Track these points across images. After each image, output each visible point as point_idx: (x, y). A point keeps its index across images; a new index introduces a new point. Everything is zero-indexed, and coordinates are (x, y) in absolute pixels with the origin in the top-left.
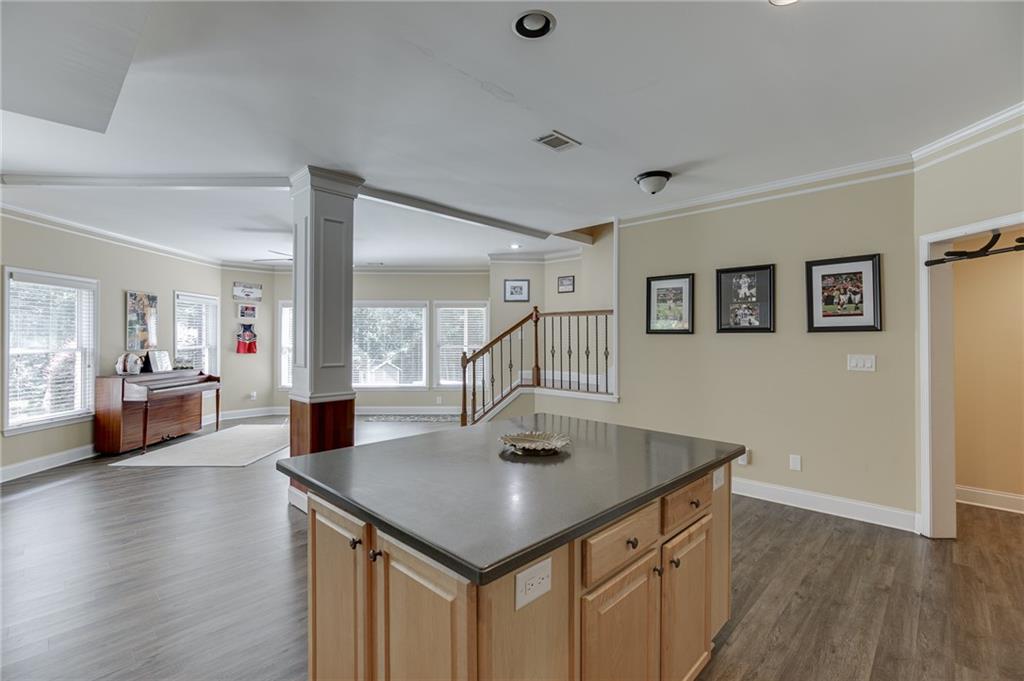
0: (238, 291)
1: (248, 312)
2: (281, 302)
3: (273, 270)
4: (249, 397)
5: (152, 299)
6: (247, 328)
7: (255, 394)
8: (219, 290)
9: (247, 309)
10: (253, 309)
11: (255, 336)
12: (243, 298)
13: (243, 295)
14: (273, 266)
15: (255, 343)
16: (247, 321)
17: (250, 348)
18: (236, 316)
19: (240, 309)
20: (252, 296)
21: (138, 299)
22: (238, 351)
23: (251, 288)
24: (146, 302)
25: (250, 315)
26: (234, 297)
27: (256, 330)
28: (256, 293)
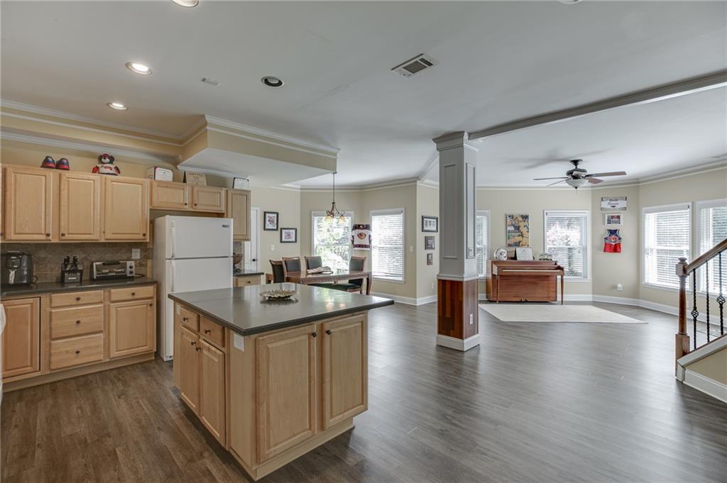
0: (605, 204)
1: (613, 220)
2: (644, 209)
3: (639, 182)
4: (615, 287)
5: (525, 217)
6: (613, 232)
7: (619, 285)
8: (590, 206)
9: (612, 217)
10: (619, 217)
11: (620, 239)
12: (609, 209)
13: (609, 207)
14: (637, 179)
15: (619, 244)
16: (613, 227)
17: (616, 249)
18: (604, 224)
19: (606, 218)
20: (617, 206)
21: (515, 218)
22: (605, 251)
23: (616, 200)
24: (520, 219)
25: (615, 222)
26: (602, 209)
27: (621, 234)
28: (622, 204)
